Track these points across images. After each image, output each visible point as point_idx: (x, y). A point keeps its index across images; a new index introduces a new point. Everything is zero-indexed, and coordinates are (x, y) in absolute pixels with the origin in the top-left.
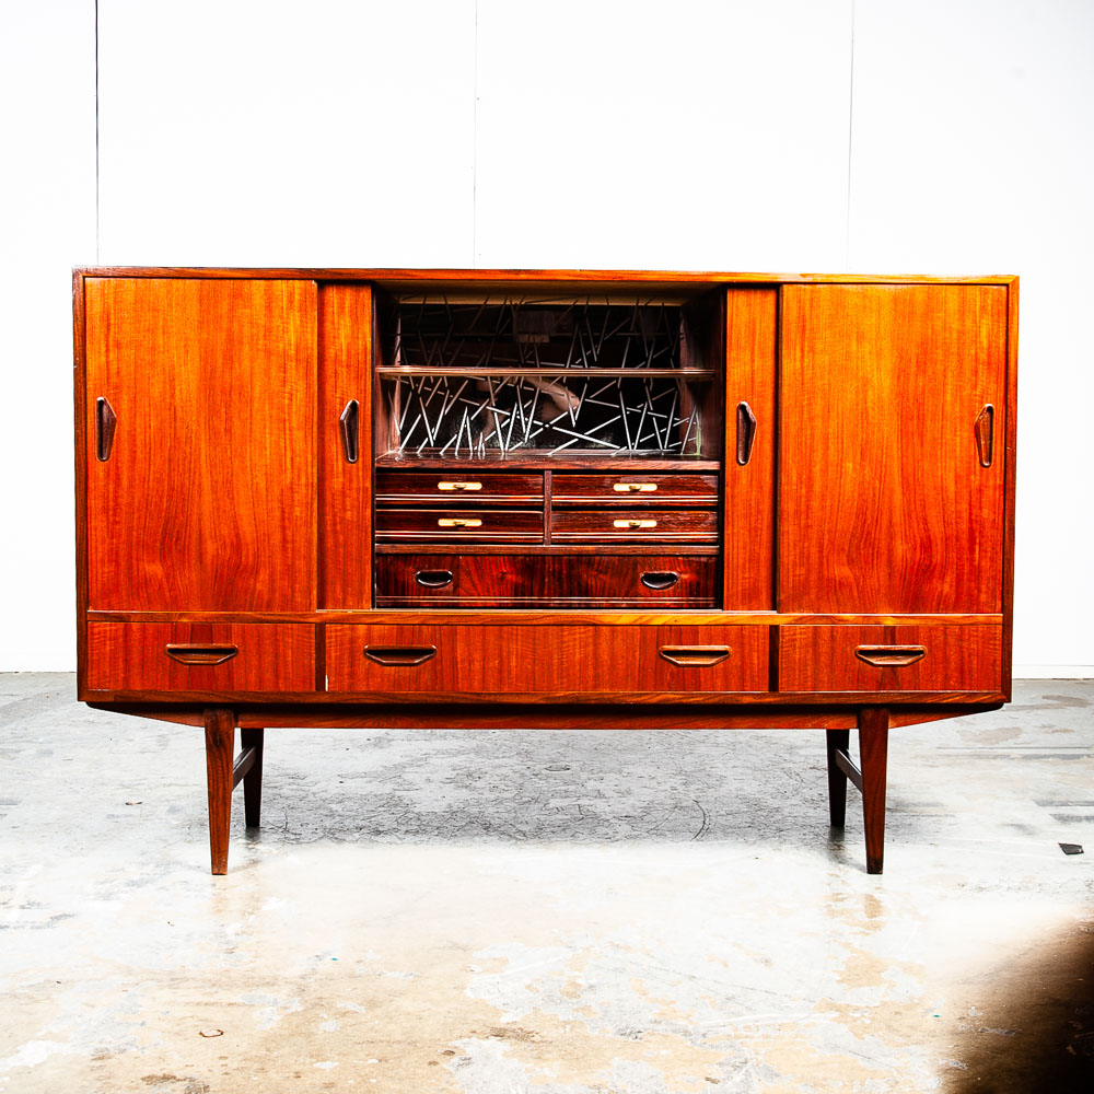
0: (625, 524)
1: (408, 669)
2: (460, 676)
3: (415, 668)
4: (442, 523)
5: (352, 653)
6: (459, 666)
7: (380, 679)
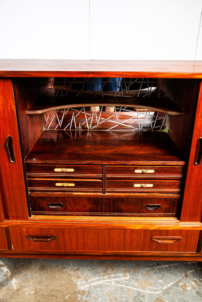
0: (139, 185)
1: (45, 243)
2: (67, 245)
3: (48, 243)
4: (57, 184)
5: (21, 237)
6: (66, 242)
7: (35, 246)
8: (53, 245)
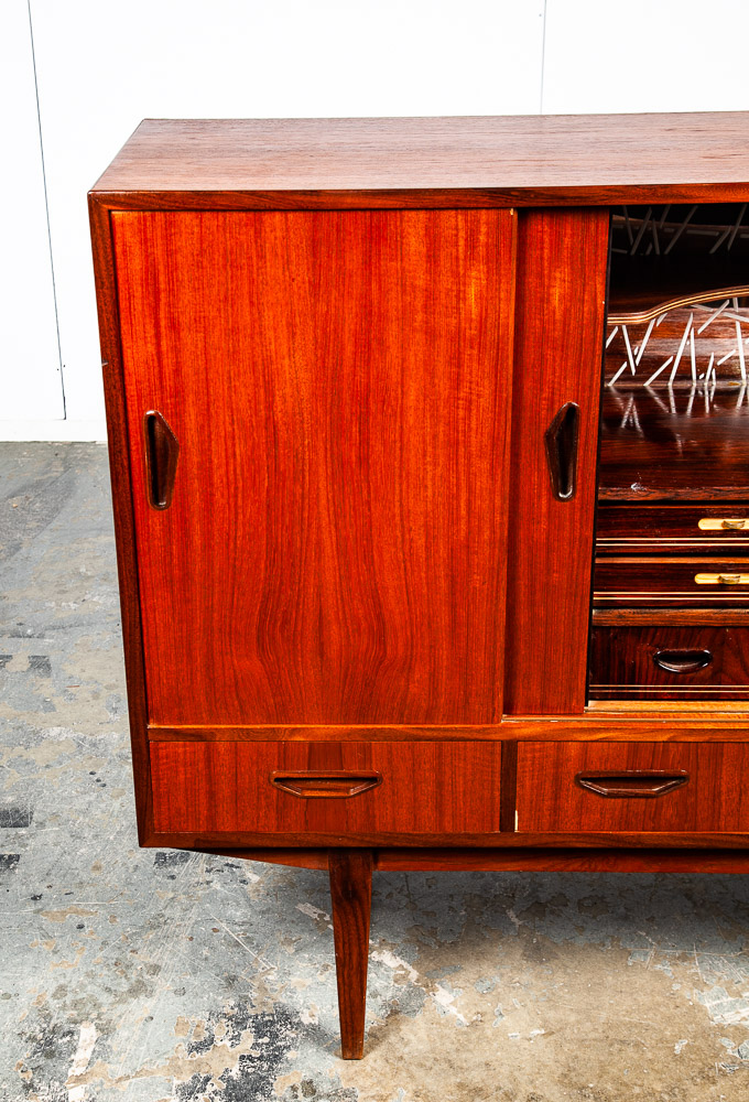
1: (643, 801)
2: (723, 811)
3: (655, 800)
4: (701, 579)
5: (557, 781)
6: (723, 798)
7: (599, 816)
8: (669, 812)
